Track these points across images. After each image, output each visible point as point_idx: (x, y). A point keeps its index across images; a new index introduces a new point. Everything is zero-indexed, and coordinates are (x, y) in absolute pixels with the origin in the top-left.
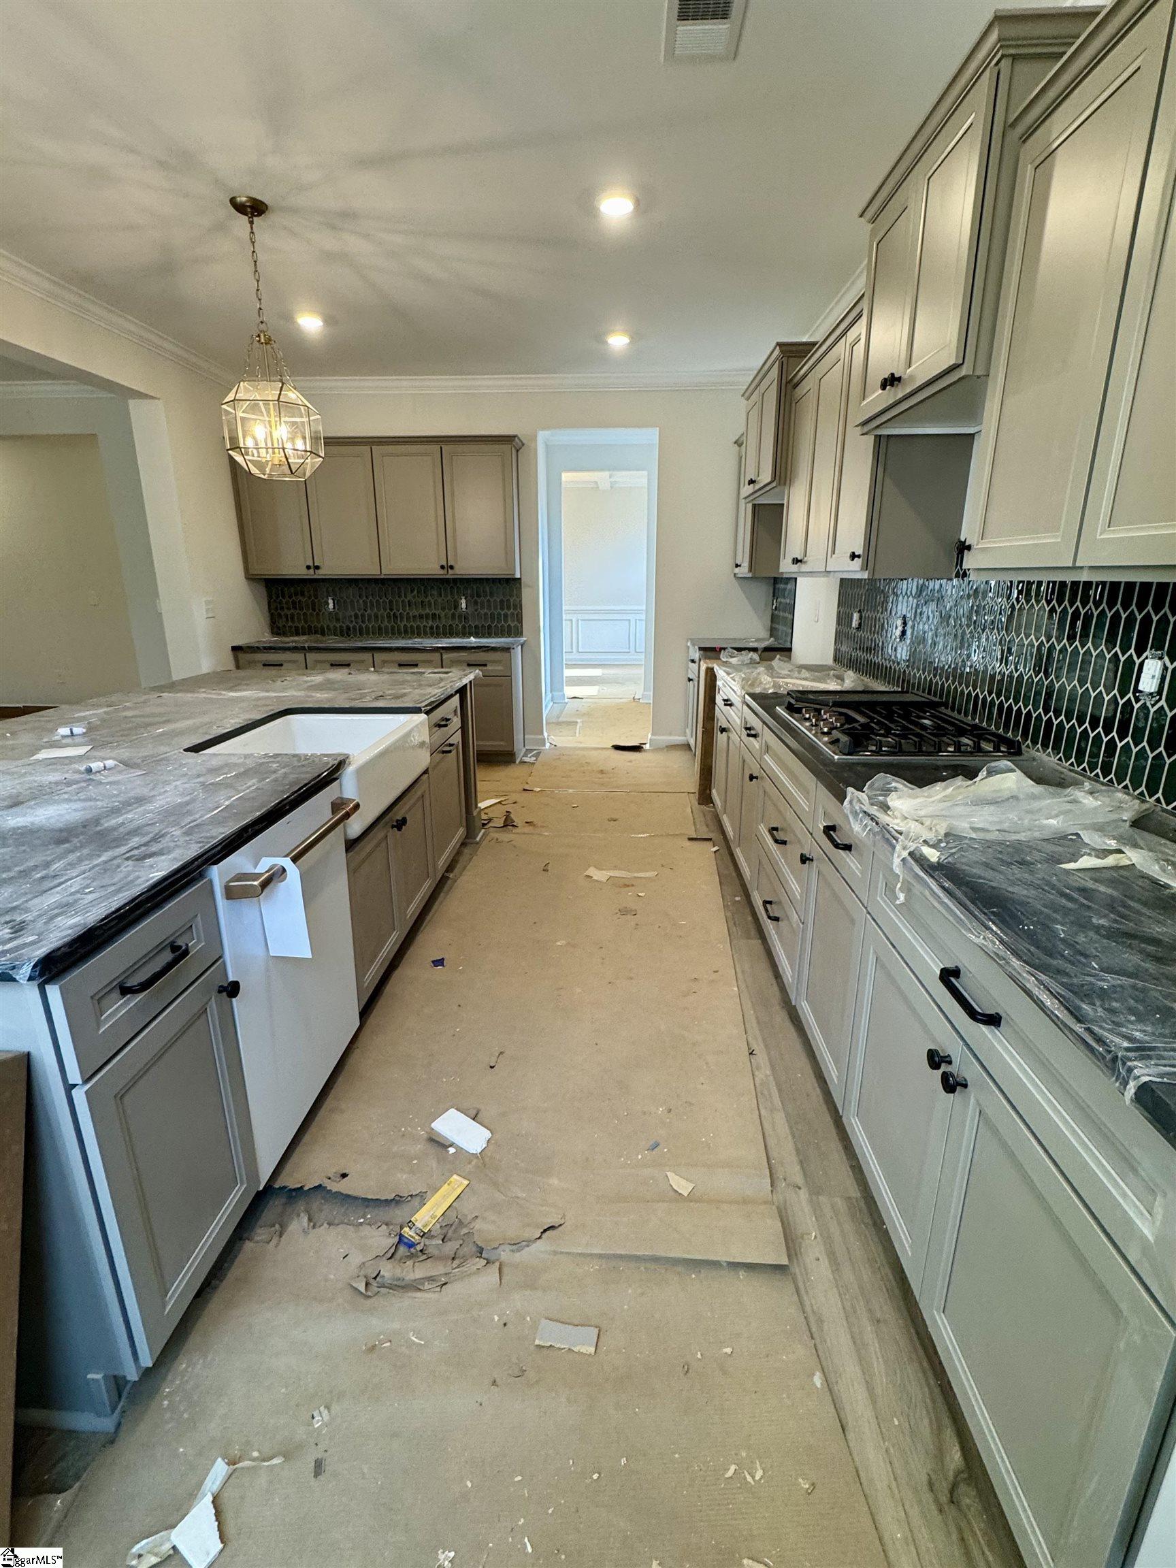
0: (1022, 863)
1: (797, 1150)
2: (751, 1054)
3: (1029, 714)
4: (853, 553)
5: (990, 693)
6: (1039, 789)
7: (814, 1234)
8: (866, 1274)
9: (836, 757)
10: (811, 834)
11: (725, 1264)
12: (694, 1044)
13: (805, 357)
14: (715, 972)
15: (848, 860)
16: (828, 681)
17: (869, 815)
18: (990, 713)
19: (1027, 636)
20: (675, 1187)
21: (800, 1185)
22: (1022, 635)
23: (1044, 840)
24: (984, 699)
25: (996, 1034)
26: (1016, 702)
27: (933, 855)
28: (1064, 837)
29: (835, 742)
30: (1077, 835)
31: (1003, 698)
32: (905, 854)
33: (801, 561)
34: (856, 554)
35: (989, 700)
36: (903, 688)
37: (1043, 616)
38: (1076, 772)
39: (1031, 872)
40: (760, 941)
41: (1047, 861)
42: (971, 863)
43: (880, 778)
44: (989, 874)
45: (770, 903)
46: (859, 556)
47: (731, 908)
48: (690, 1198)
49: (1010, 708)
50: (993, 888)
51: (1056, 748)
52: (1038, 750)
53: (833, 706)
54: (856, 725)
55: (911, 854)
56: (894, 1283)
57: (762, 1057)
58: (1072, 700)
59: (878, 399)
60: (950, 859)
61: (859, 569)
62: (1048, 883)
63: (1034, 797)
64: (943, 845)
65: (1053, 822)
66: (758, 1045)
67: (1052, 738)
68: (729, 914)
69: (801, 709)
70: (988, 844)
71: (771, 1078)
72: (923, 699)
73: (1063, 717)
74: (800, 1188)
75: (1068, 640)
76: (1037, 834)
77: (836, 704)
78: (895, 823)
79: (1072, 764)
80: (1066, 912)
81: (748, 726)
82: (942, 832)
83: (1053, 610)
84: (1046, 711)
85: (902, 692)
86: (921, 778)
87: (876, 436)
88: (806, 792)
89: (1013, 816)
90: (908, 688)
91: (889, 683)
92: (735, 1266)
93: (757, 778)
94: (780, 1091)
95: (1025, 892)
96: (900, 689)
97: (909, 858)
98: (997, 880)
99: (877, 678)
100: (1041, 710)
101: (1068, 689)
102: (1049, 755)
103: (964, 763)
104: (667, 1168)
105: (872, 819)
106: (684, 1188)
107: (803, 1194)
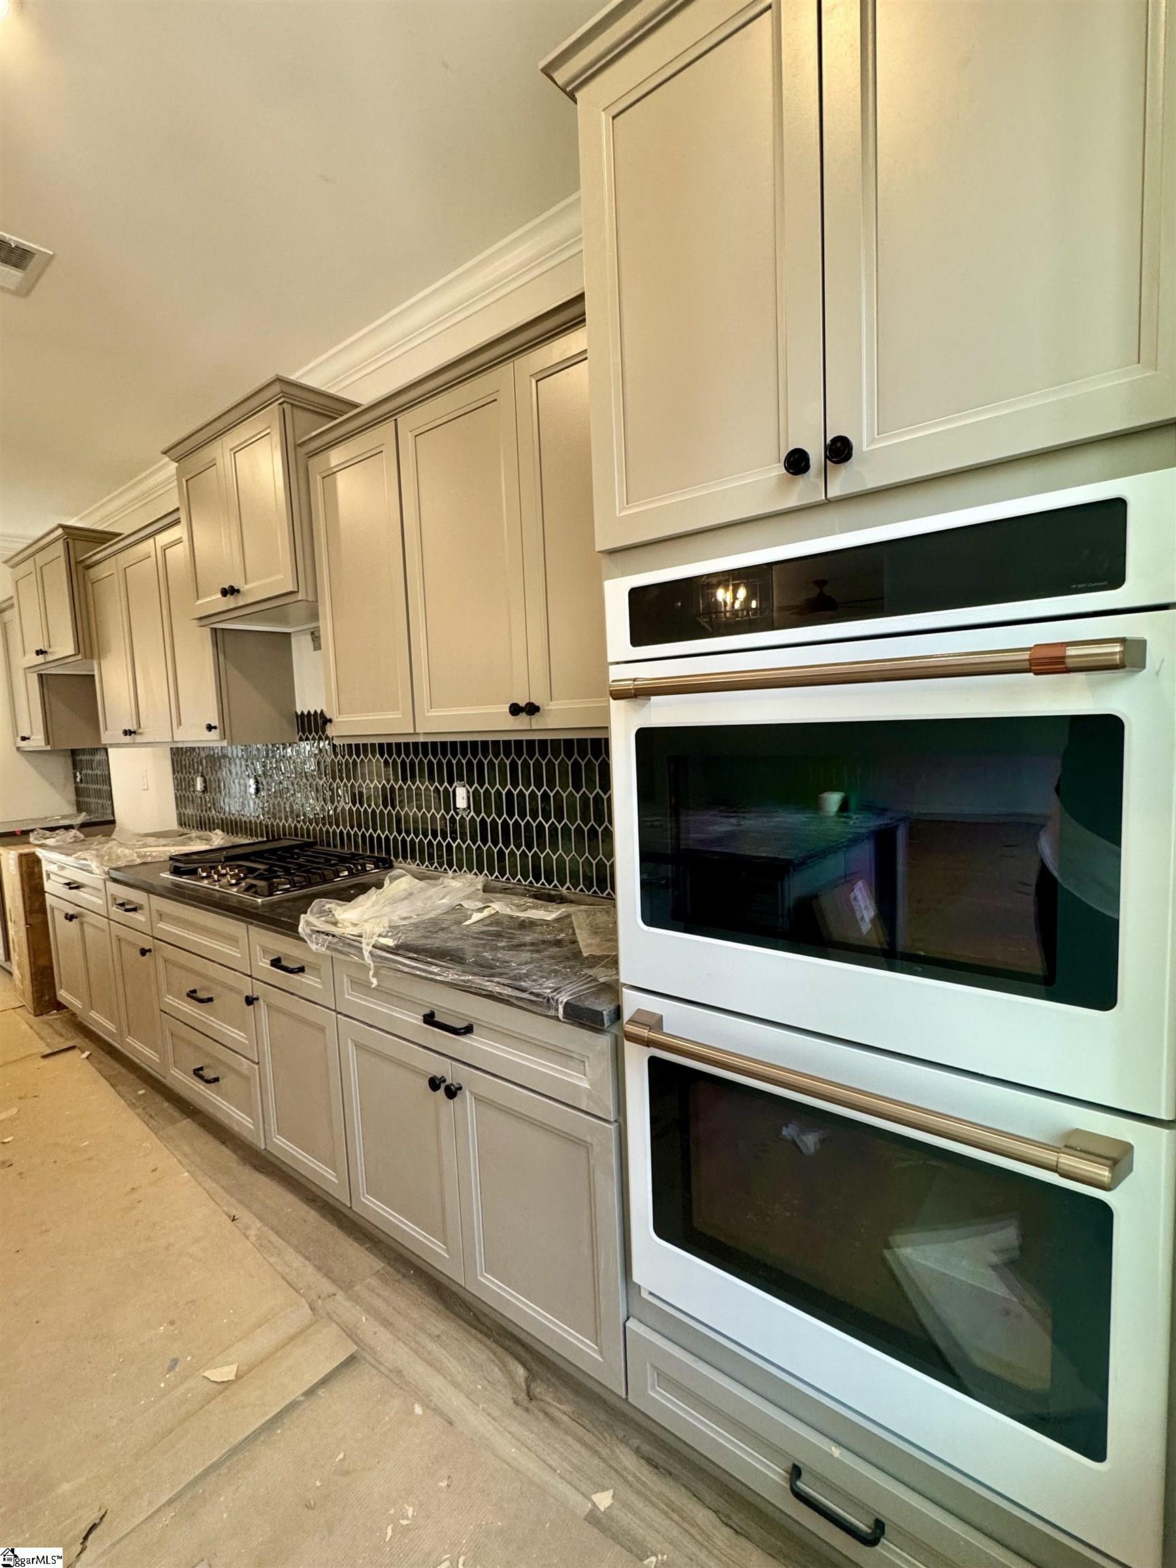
0: (443, 929)
1: (319, 1269)
2: (233, 1220)
3: (387, 838)
4: (210, 725)
5: (352, 828)
6: (423, 884)
7: (364, 1318)
8: (415, 1314)
9: (259, 900)
10: (250, 976)
11: (302, 1398)
12: (167, 1248)
13: (104, 543)
14: (154, 1171)
15: (303, 980)
16: (192, 843)
17: (323, 933)
18: (355, 841)
19: (372, 781)
20: (219, 1380)
21: (333, 1292)
22: (368, 781)
23: (444, 914)
24: (348, 833)
25: (474, 1039)
26: (375, 831)
27: (390, 942)
28: (454, 909)
29: (249, 888)
30: (460, 905)
31: (363, 829)
32: (370, 948)
33: (134, 732)
34: (213, 725)
35: (352, 833)
36: (268, 837)
37: (381, 767)
38: (432, 871)
39: (452, 933)
40: (189, 1120)
41: (455, 924)
42: (412, 938)
43: (316, 903)
44: (429, 941)
45: (201, 1069)
46: (215, 728)
47: (138, 1104)
48: (239, 1377)
49: (371, 836)
50: (438, 948)
51: (413, 858)
52: (400, 862)
53: (225, 861)
54: (261, 871)
55: (374, 946)
56: (435, 1303)
57: (245, 1216)
58: (415, 821)
59: (214, 601)
60: (401, 941)
61: (218, 738)
62: (464, 935)
63: (422, 890)
64: (390, 934)
65: (444, 901)
66: (237, 1209)
67: (409, 852)
68: (140, 1111)
69: (197, 869)
70: (416, 926)
71: (265, 1229)
72: (299, 842)
73: (412, 835)
74: (335, 1295)
75: (402, 781)
76: (439, 911)
77: (228, 859)
78: (350, 931)
79: (427, 866)
80: (484, 946)
81: (121, 902)
82: (387, 925)
83: (386, 762)
84: (400, 833)
85: (268, 841)
86: (346, 895)
87: (212, 629)
88: (233, 941)
89: (419, 904)
90: (273, 836)
91: (252, 836)
92: (310, 1392)
93: (150, 951)
94: (278, 1233)
95: (456, 944)
96: (265, 839)
97: (375, 950)
98: (435, 942)
99: (237, 834)
100: (395, 833)
101: (411, 814)
102: (409, 864)
103: (362, 881)
104: (201, 1371)
105: (327, 934)
106: (226, 1373)
107: (340, 1297)
